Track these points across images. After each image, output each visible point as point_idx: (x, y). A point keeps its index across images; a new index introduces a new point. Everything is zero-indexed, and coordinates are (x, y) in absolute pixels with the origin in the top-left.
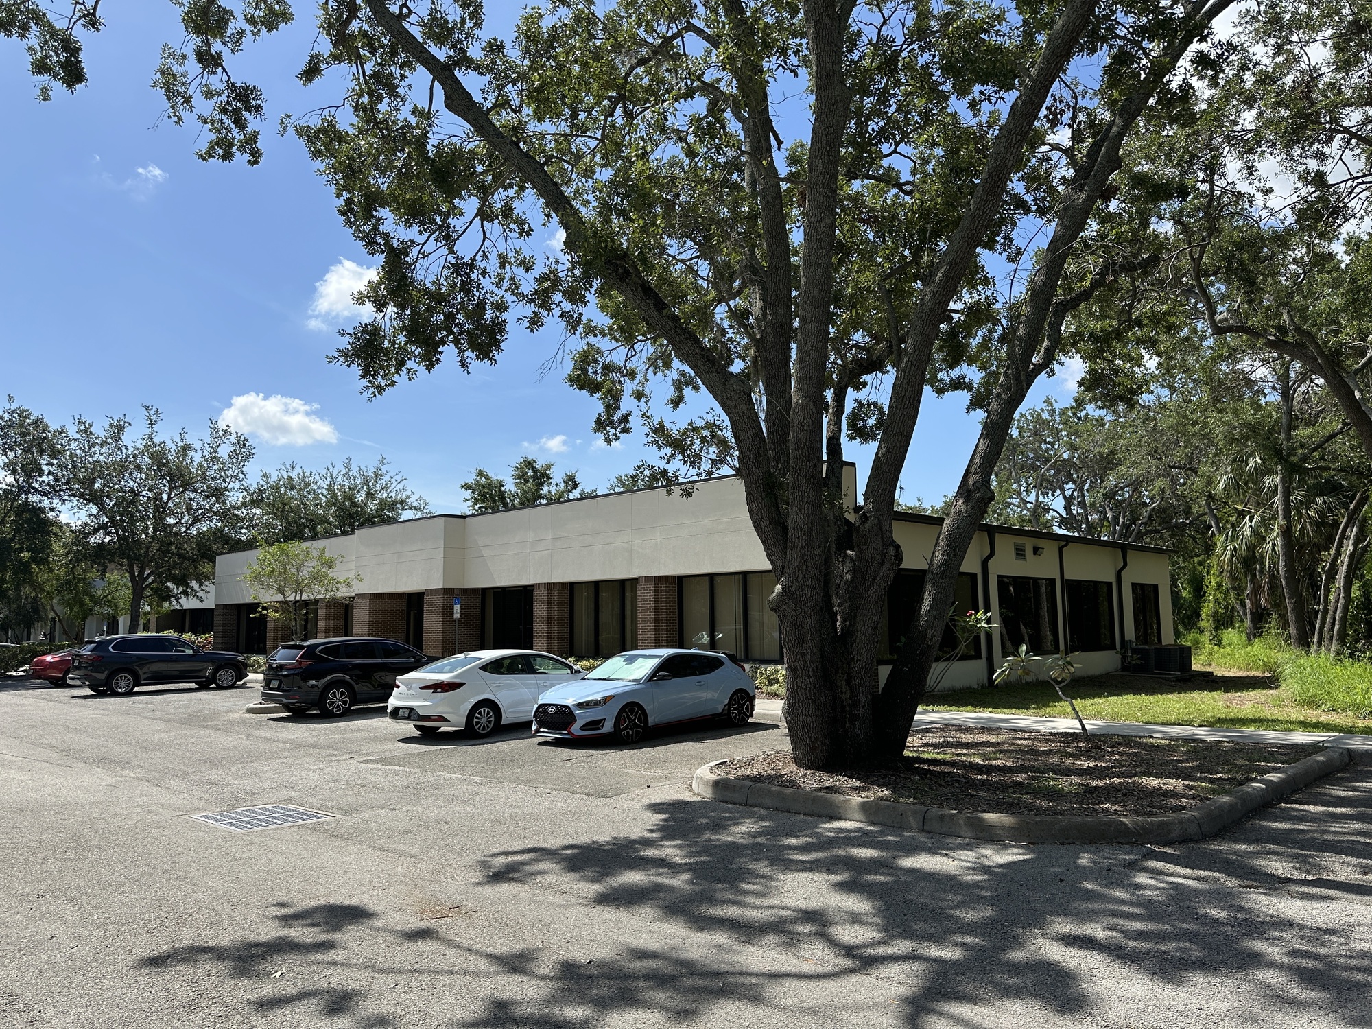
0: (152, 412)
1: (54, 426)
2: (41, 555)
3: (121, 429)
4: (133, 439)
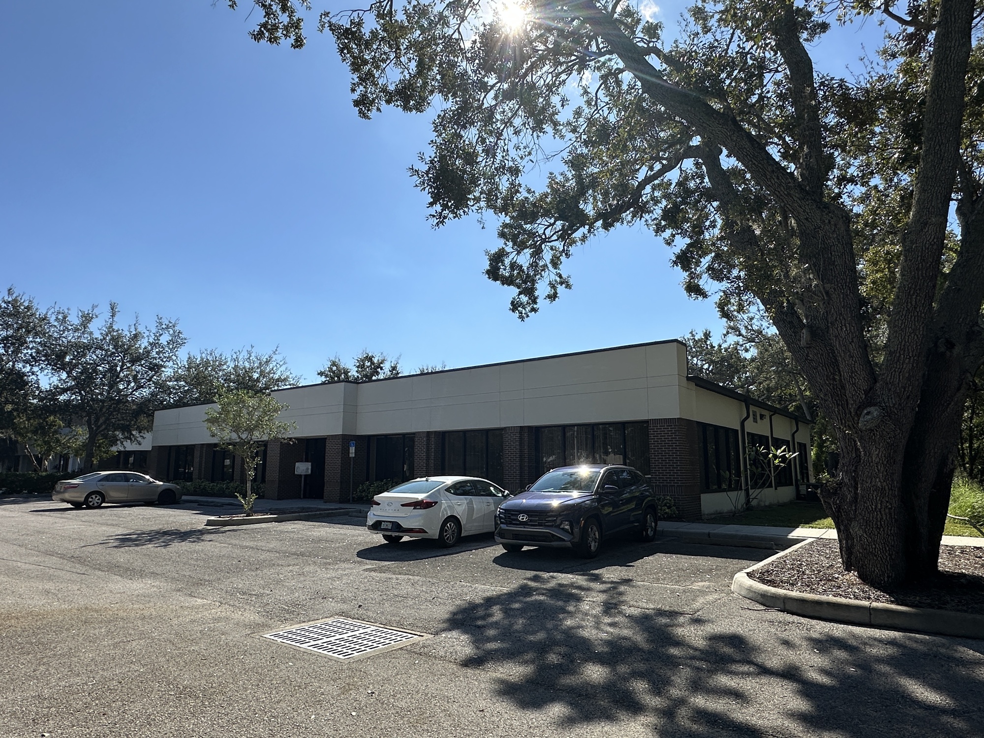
1: (39, 314)
3: (89, 319)
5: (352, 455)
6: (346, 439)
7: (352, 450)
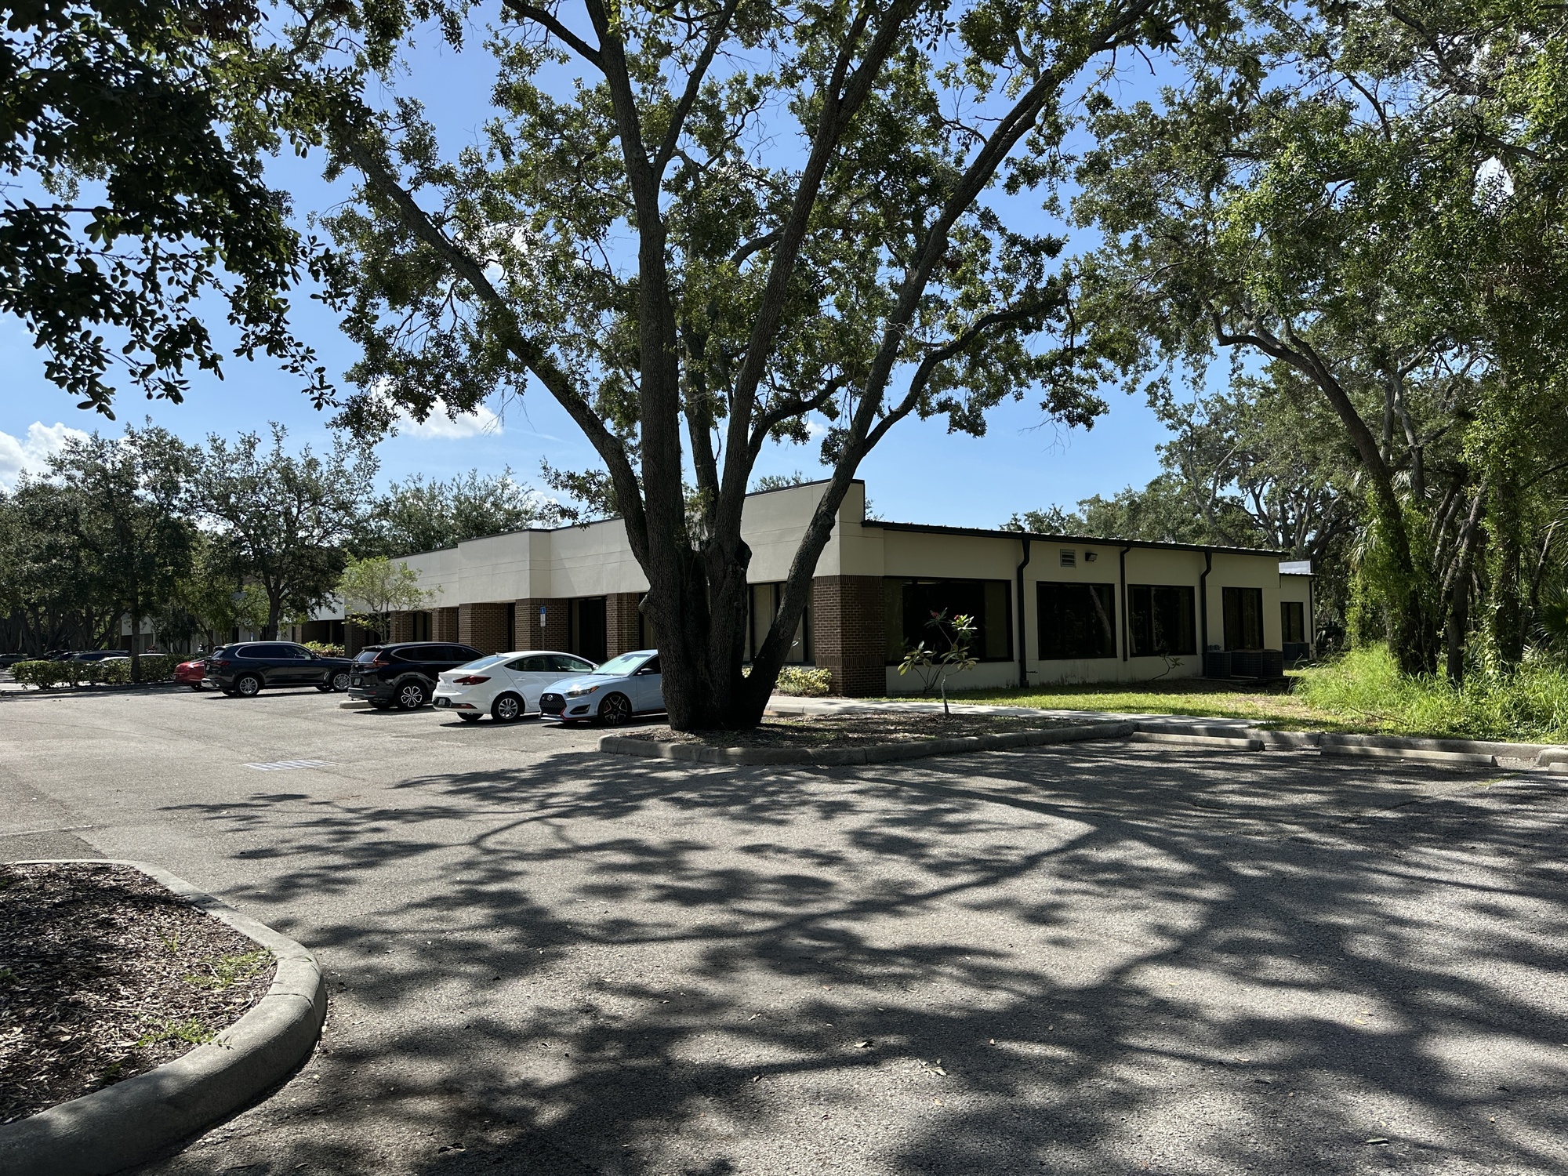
0: (279, 428)
1: (189, 445)
2: (183, 569)
3: (252, 446)
4: (263, 454)
5: (543, 624)
6: (536, 604)
7: (543, 617)
